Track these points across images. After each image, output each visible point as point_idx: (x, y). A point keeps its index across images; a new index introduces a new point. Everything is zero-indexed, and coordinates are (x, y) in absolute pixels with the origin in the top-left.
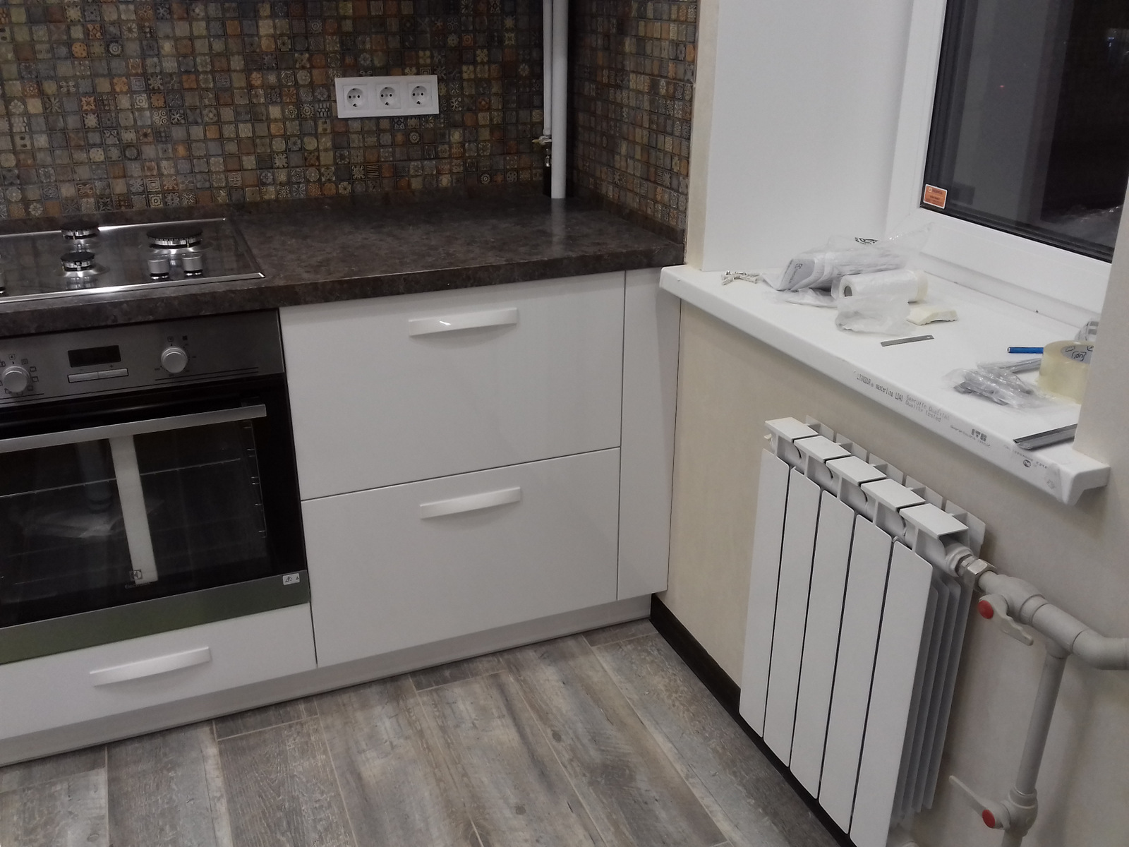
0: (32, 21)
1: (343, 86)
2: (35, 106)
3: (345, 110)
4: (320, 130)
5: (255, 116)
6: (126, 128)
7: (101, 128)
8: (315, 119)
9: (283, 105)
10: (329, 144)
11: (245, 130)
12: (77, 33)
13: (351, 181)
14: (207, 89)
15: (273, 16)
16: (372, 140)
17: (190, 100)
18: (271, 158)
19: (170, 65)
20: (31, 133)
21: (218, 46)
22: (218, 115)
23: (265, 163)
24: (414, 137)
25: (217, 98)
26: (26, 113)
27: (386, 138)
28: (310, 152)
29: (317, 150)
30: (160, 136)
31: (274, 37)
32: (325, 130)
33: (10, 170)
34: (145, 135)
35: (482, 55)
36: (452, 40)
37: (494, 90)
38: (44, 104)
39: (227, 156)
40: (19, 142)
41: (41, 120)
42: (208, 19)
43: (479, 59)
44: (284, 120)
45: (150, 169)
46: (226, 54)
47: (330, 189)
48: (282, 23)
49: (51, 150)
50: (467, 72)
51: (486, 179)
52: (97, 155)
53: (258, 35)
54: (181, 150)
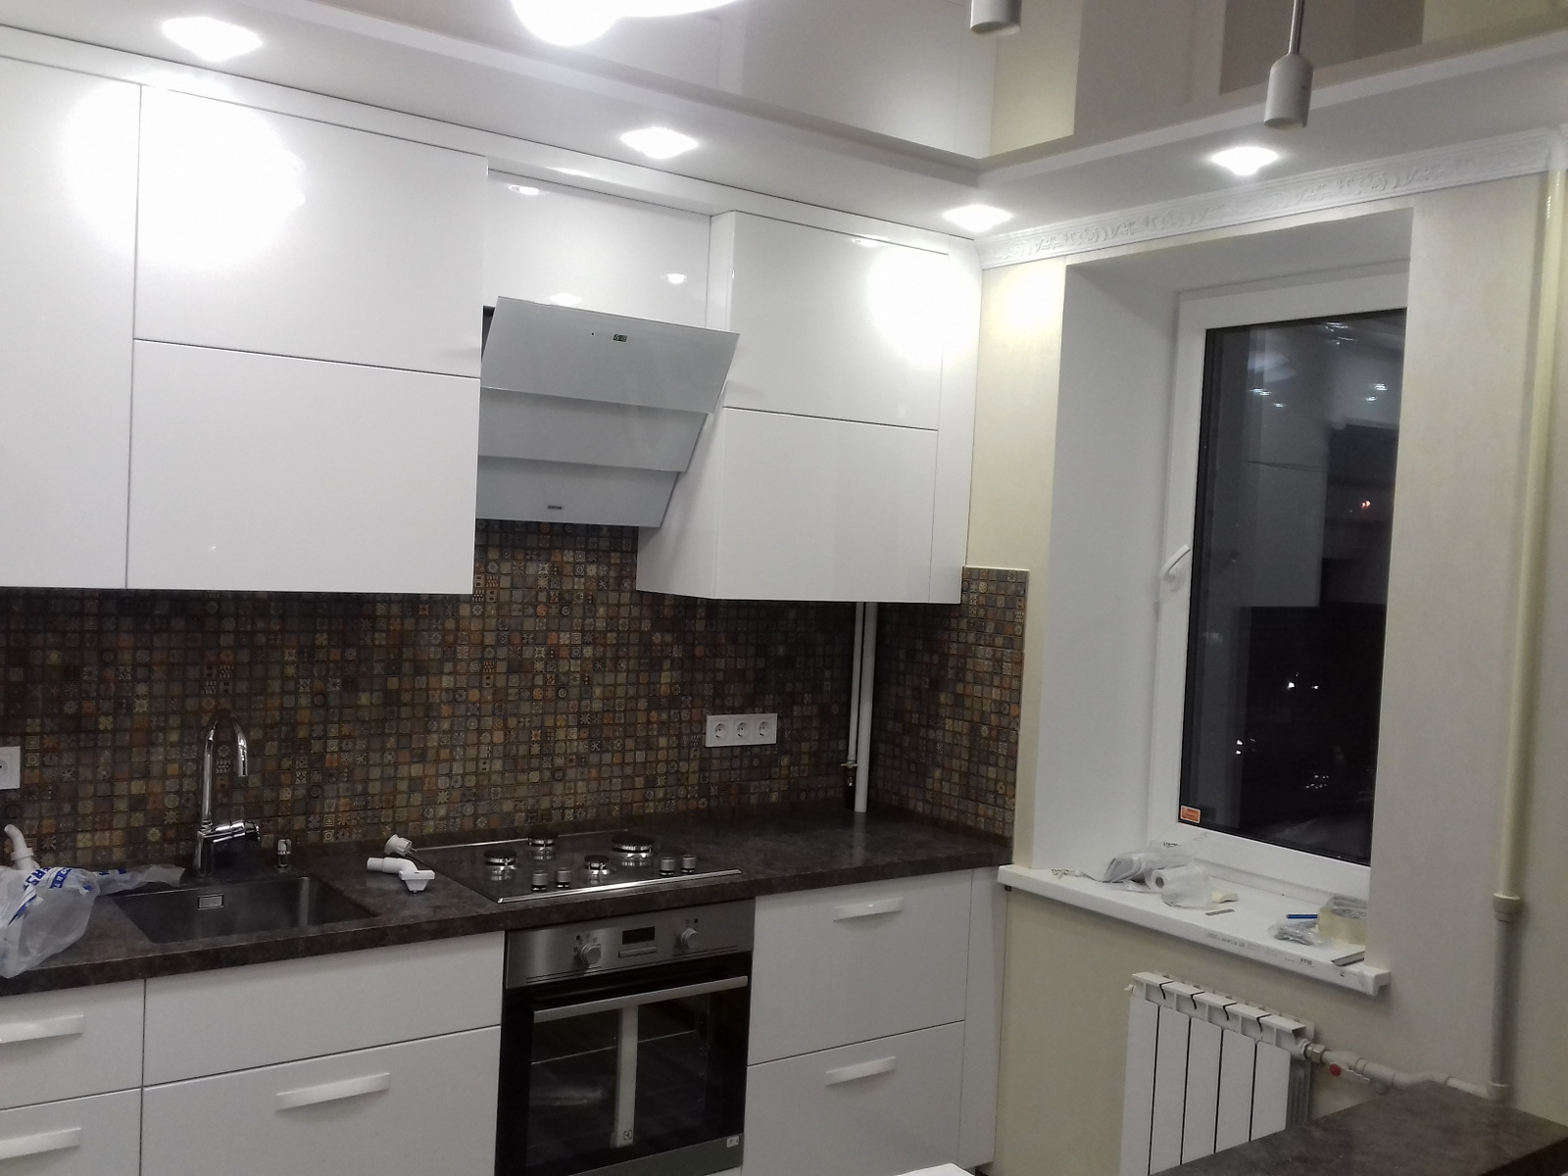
0: (510, 671)
1: (712, 721)
2: (499, 737)
3: (711, 741)
4: (692, 756)
5: (649, 745)
6: (559, 755)
7: (541, 755)
8: (689, 747)
9: (669, 736)
10: (696, 768)
11: (640, 756)
12: (539, 681)
13: (708, 797)
14: (619, 725)
15: (672, 669)
16: (726, 764)
17: (607, 732)
18: (656, 777)
19: (597, 706)
20: (492, 758)
21: (632, 691)
22: (623, 745)
23: (650, 783)
24: (756, 762)
25: (625, 731)
26: (492, 743)
27: (736, 763)
28: (683, 774)
29: (688, 772)
30: (581, 761)
31: (671, 684)
32: (695, 756)
33: (469, 788)
34: (571, 761)
35: (807, 698)
36: (789, 687)
37: (814, 725)
38: (505, 736)
39: (624, 777)
40: (481, 766)
41: (501, 748)
42: (628, 671)
43: (805, 701)
44: (669, 748)
45: (570, 788)
46: (636, 698)
47: (693, 804)
48: (677, 674)
49: (502, 773)
50: (797, 711)
51: (803, 796)
52: (535, 777)
53: (659, 683)
54: (594, 773)
